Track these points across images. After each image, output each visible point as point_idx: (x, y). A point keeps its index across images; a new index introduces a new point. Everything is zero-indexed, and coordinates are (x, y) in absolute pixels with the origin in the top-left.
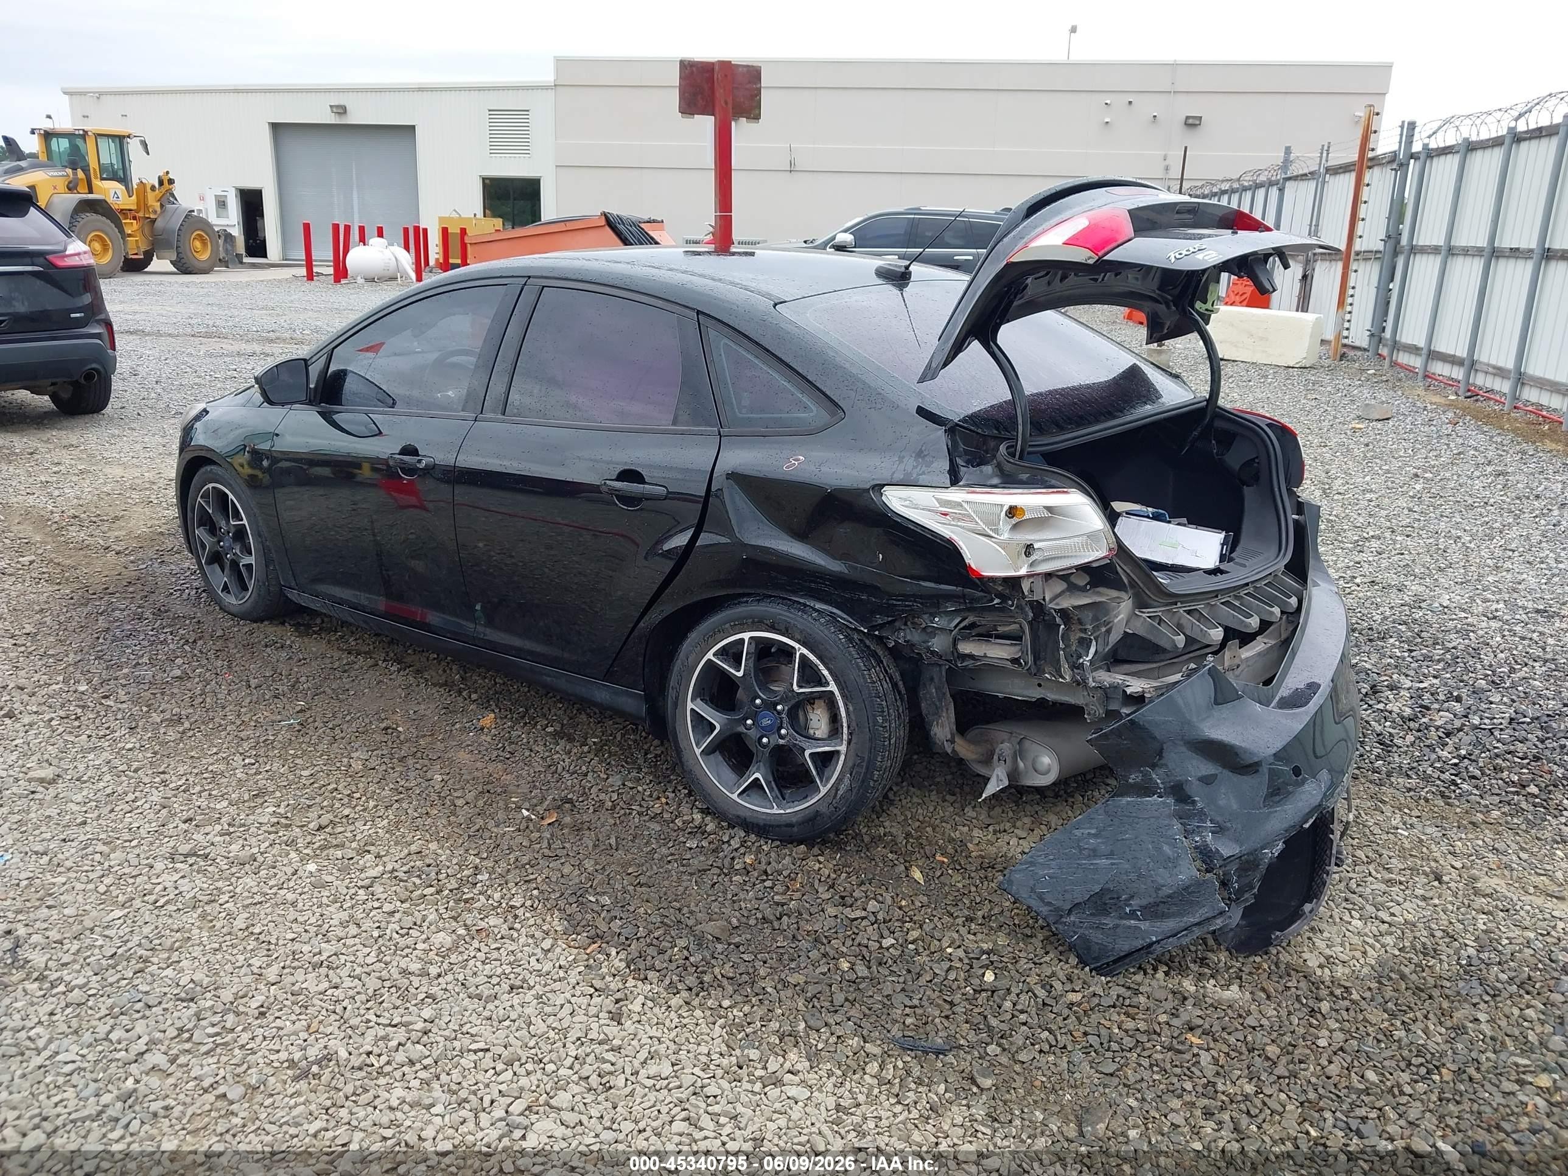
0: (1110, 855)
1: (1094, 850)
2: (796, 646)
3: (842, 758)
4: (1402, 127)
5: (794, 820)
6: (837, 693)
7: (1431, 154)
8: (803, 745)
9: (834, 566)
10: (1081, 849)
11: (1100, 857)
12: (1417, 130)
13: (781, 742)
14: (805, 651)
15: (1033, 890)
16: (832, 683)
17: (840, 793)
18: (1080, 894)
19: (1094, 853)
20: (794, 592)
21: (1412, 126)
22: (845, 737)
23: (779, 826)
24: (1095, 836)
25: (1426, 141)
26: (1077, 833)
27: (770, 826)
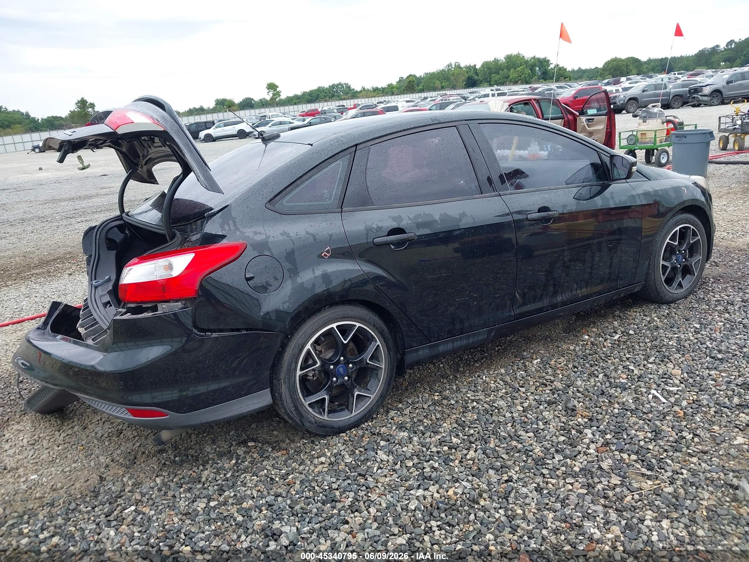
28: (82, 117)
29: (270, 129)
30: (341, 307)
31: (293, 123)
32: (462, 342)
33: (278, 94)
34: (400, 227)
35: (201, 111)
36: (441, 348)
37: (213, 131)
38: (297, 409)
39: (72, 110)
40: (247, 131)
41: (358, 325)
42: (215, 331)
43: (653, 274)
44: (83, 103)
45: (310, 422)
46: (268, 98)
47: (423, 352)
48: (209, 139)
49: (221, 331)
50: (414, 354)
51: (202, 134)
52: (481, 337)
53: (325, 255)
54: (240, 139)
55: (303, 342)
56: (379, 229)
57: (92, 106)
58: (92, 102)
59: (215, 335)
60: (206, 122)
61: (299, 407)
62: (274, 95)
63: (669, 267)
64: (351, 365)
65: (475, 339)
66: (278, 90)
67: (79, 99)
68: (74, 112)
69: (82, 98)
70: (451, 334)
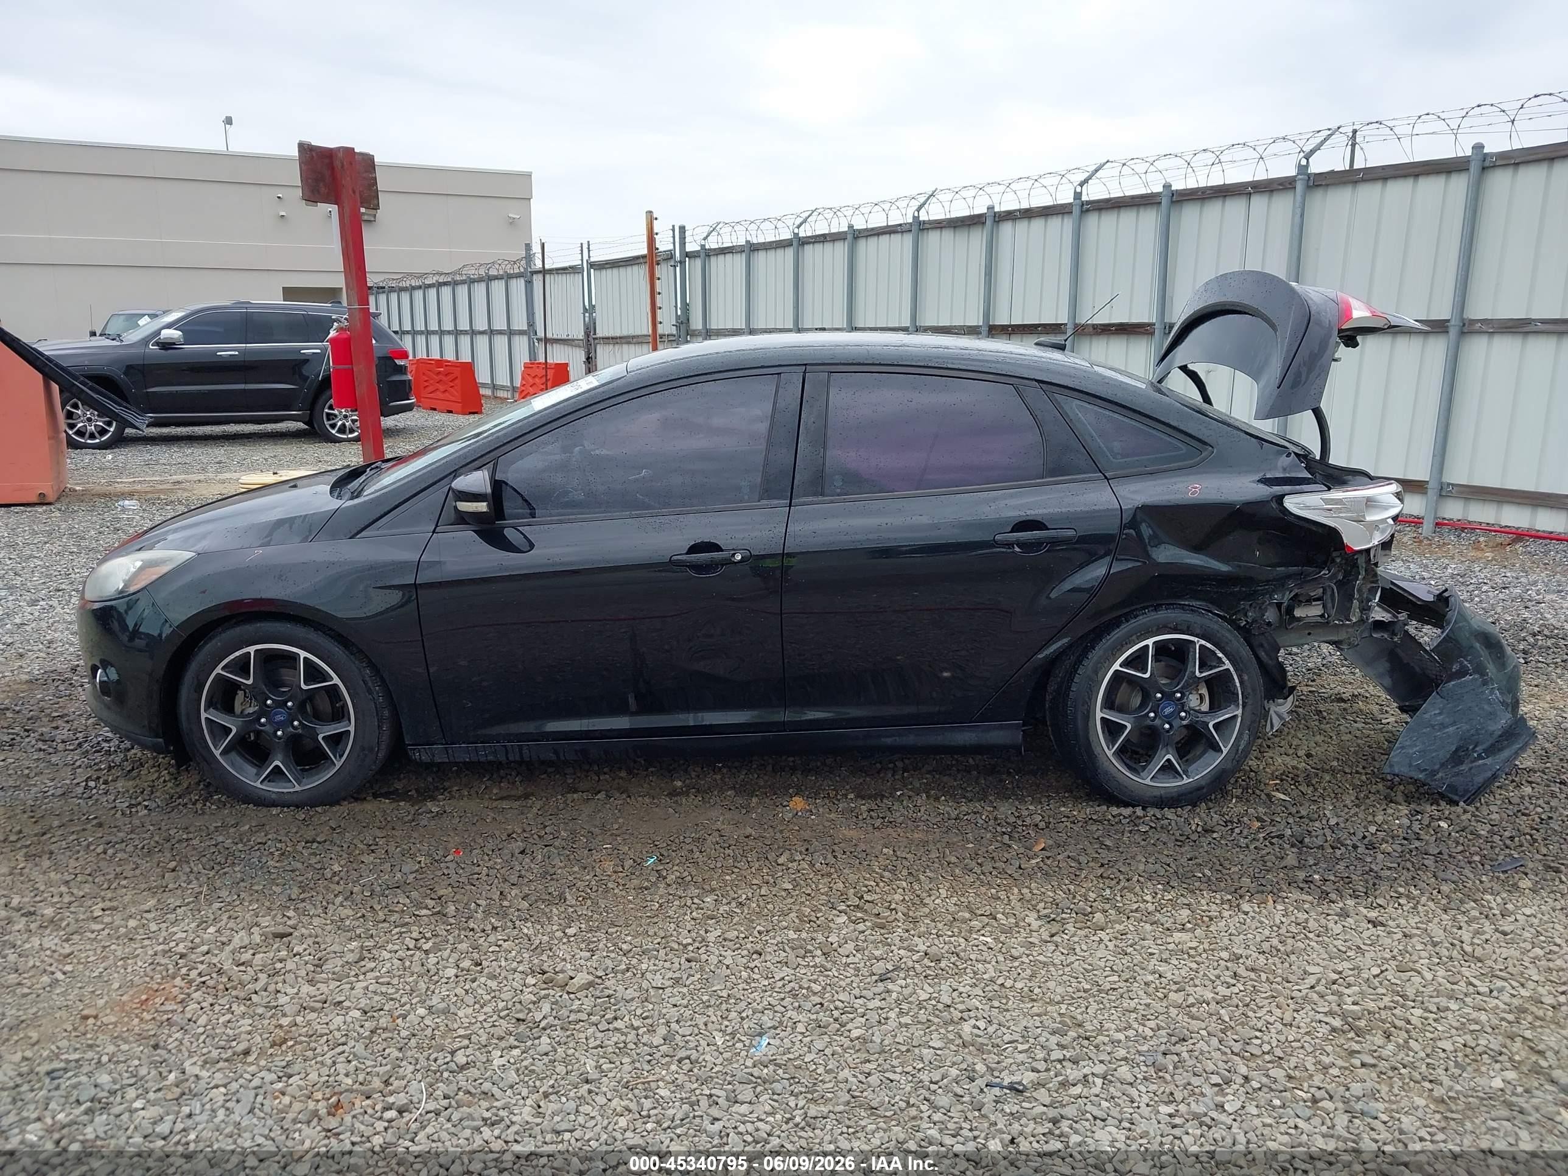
0: (1454, 723)
1: (1442, 724)
2: (1196, 639)
3: (1239, 719)
4: (673, 230)
5: (1203, 783)
6: (1232, 669)
7: (707, 254)
8: (1205, 719)
9: (1224, 568)
10: (1433, 726)
11: (1447, 727)
12: (687, 234)
13: (1185, 723)
14: (1203, 642)
15: (1410, 765)
16: (1227, 662)
17: (1241, 748)
18: (1444, 754)
19: (1443, 726)
20: (1181, 597)
21: (683, 229)
22: (1241, 702)
23: (1191, 793)
24: (1440, 714)
25: (703, 242)
26: (1426, 716)
27: (1182, 795)
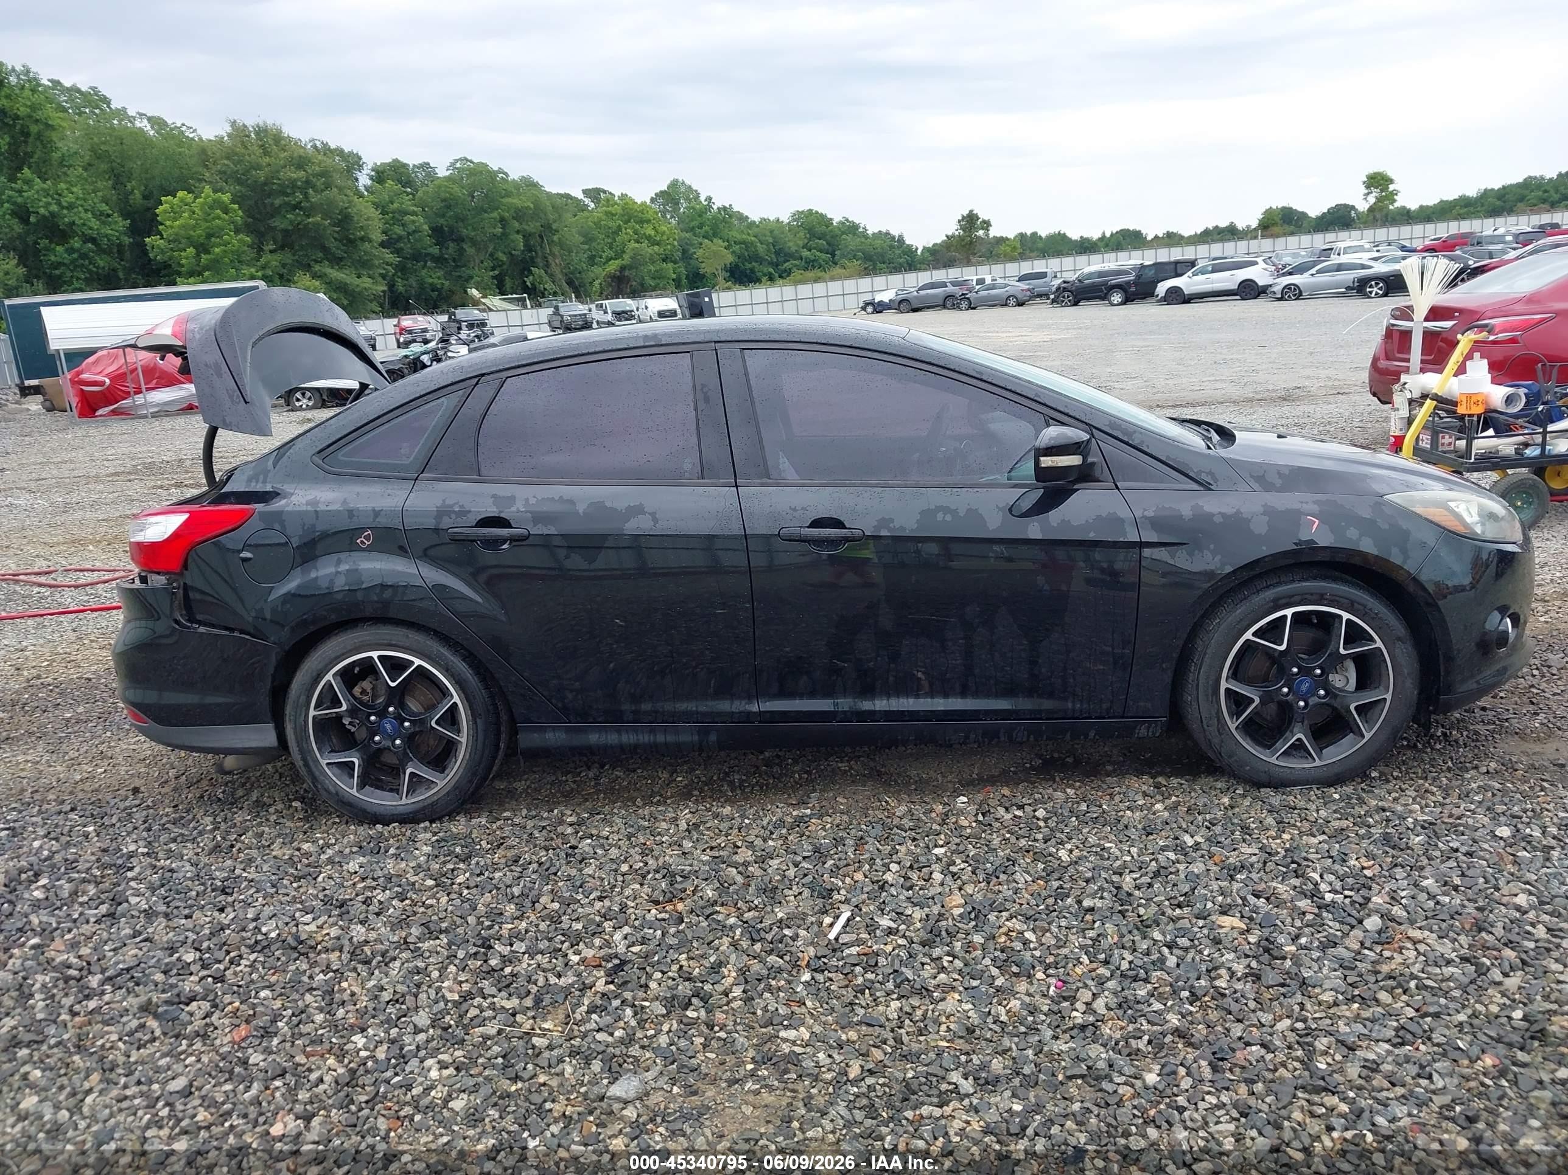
28: (964, 246)
29: (1313, 279)
30: (390, 627)
31: (1371, 267)
32: (641, 737)
33: (1391, 197)
34: (502, 515)
35: (1230, 233)
36: (594, 738)
37: (1185, 283)
38: (306, 765)
39: (950, 234)
40: (1261, 282)
41: (417, 662)
42: (205, 625)
43: (1194, 704)
44: (970, 221)
45: (327, 791)
46: (1362, 206)
47: (554, 737)
48: (1176, 297)
49: (213, 626)
50: (536, 735)
51: (1162, 288)
52: (685, 738)
53: (362, 542)
54: (1243, 299)
55: (319, 667)
56: (464, 513)
57: (986, 225)
58: (986, 219)
59: (202, 629)
60: (1177, 263)
61: (311, 763)
62: (1379, 200)
63: (1253, 701)
64: (407, 724)
65: (670, 738)
66: (1391, 187)
67: (965, 213)
68: (953, 236)
69: (971, 211)
70: (616, 717)
